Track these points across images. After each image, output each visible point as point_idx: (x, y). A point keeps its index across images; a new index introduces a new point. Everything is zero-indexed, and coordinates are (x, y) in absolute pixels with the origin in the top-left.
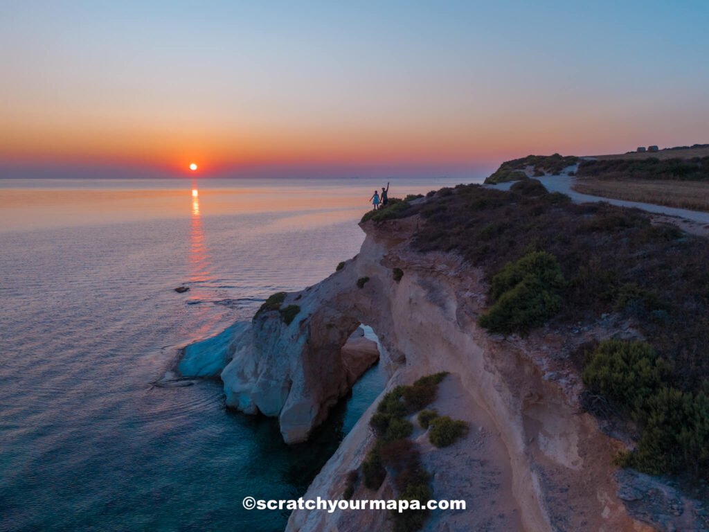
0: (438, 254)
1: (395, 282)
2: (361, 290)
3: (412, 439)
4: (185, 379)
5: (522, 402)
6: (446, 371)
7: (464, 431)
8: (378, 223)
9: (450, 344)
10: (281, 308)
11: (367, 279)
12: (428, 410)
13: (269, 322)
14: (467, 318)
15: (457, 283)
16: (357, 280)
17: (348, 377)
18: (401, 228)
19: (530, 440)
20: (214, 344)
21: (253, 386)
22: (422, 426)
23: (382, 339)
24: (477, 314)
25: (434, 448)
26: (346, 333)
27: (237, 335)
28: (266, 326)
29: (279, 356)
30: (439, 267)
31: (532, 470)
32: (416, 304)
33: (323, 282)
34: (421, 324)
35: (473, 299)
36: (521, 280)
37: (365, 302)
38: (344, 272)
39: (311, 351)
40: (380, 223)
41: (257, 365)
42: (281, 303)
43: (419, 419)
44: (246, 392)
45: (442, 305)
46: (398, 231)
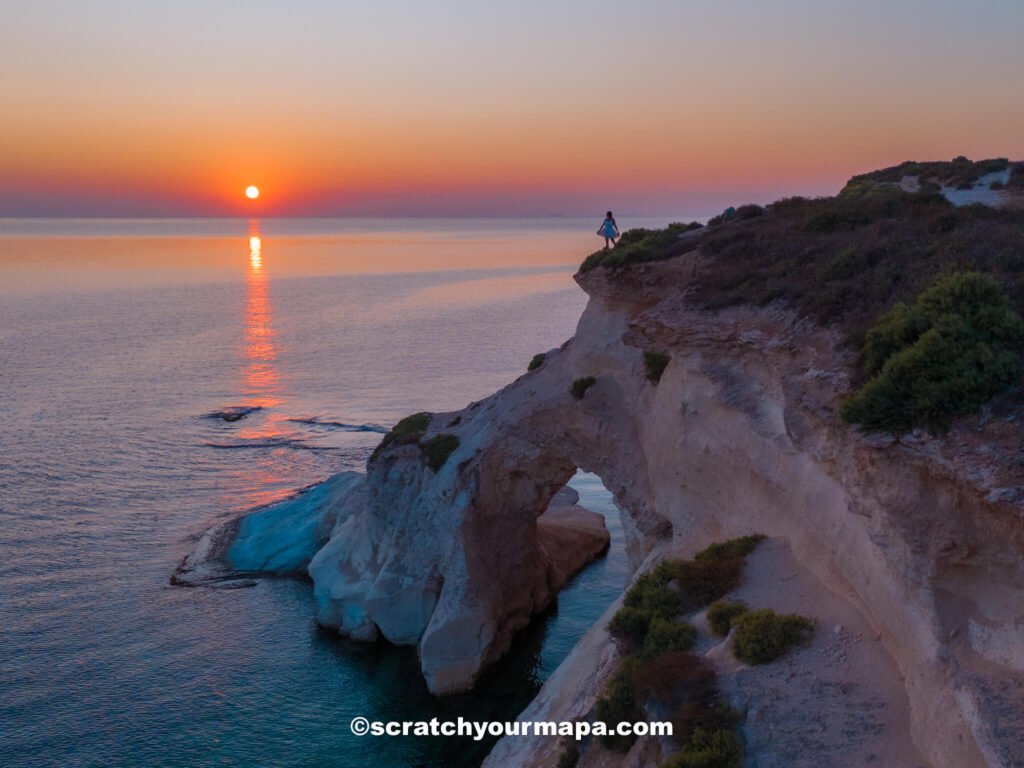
0: (743, 311)
1: (649, 382)
2: (579, 403)
3: (698, 653)
4: (241, 577)
5: (932, 561)
6: (759, 532)
7: (805, 633)
8: (615, 270)
9: (768, 481)
10: (423, 440)
11: (591, 382)
12: (728, 601)
13: (399, 466)
14: (808, 422)
15: (785, 359)
16: (571, 384)
17: (550, 575)
18: (660, 279)
19: (951, 634)
20: (294, 513)
21: (368, 587)
22: (716, 631)
23: (621, 497)
24: (831, 410)
25: (743, 667)
26: (547, 490)
27: (338, 496)
28: (394, 474)
29: (419, 530)
30: (745, 336)
31: (957, 687)
32: (696, 413)
33: (503, 391)
34: (707, 451)
35: (822, 381)
36: (930, 326)
37: (587, 425)
38: (543, 372)
39: (481, 524)
40: (619, 270)
41: (375, 549)
42: (421, 432)
43: (709, 617)
44: (356, 598)
45: (752, 410)
46: (653, 285)
